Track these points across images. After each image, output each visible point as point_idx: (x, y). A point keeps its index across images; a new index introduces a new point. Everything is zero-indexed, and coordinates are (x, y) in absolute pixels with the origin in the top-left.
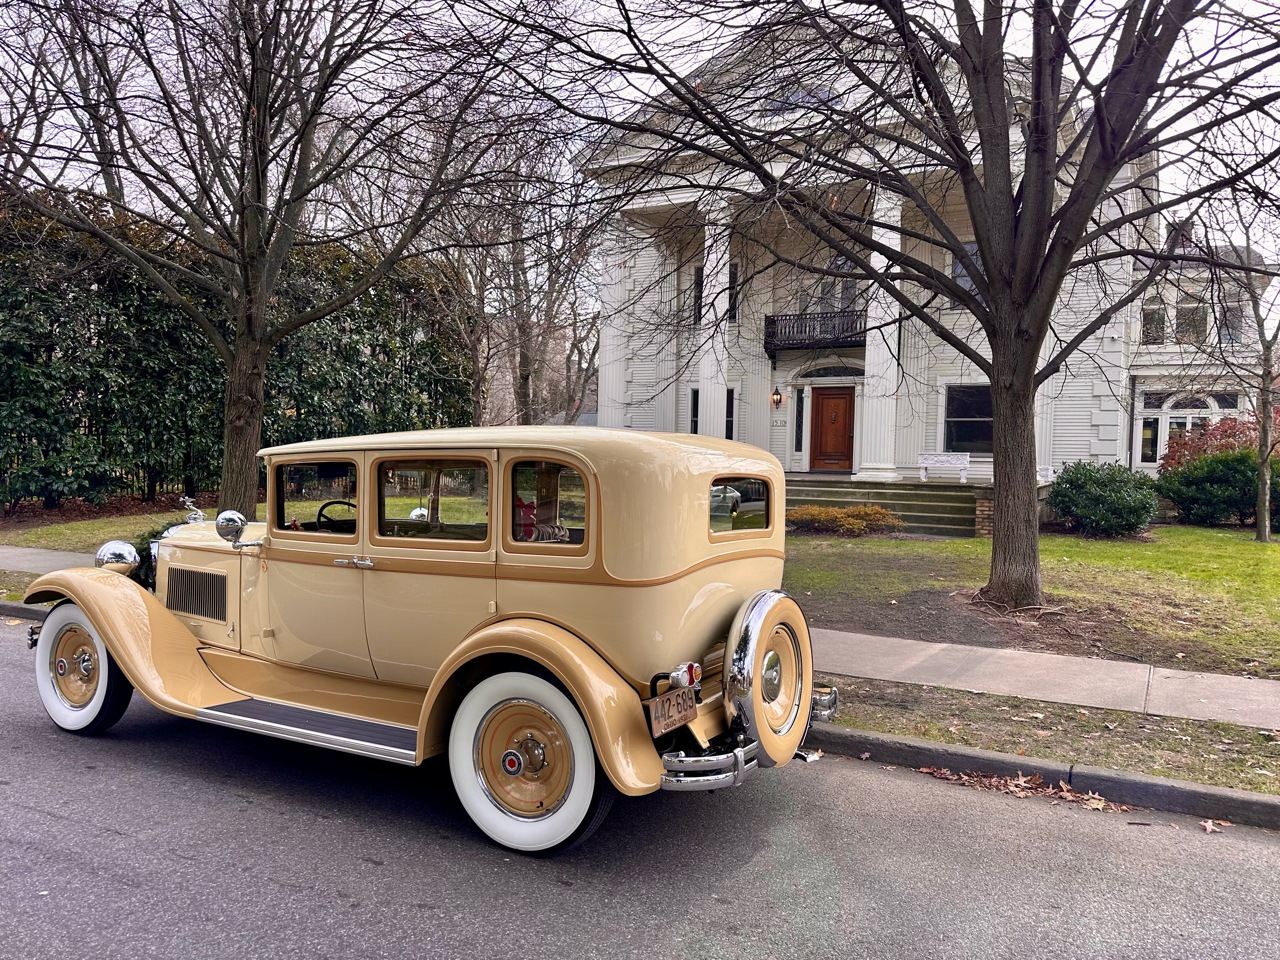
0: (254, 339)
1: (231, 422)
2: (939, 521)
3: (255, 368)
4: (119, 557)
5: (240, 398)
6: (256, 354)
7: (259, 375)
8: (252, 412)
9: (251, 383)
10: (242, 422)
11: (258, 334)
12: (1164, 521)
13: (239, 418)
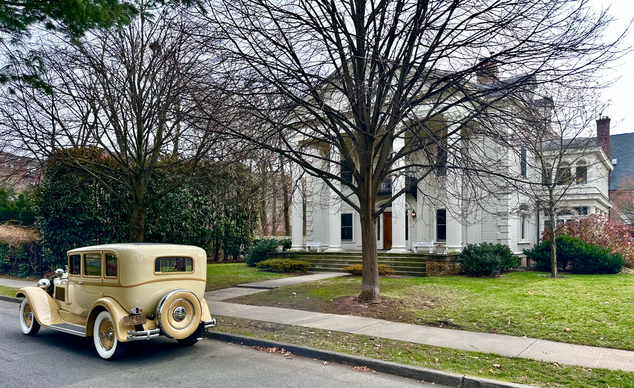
0: (139, 205)
1: (132, 236)
2: (415, 270)
3: (140, 215)
4: (44, 284)
5: (134, 227)
6: (140, 211)
7: (141, 218)
8: (139, 232)
9: (138, 222)
10: (135, 237)
11: (140, 203)
12: (528, 269)
13: (134, 235)
